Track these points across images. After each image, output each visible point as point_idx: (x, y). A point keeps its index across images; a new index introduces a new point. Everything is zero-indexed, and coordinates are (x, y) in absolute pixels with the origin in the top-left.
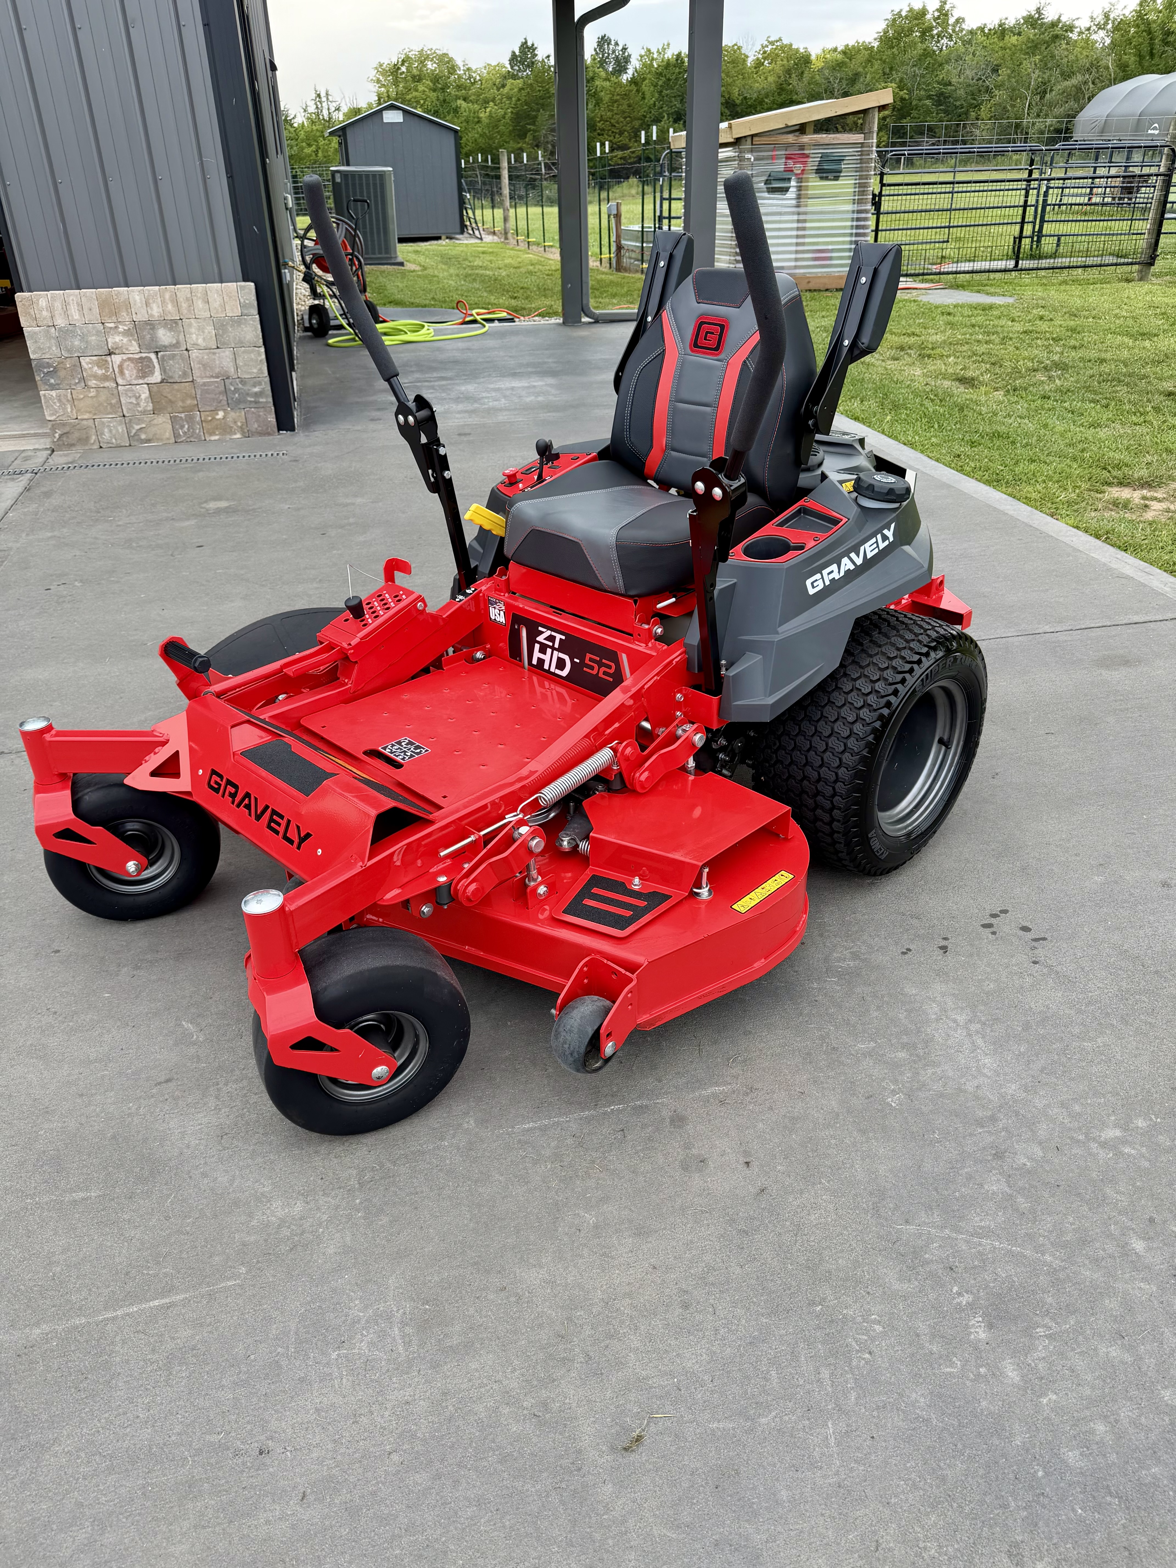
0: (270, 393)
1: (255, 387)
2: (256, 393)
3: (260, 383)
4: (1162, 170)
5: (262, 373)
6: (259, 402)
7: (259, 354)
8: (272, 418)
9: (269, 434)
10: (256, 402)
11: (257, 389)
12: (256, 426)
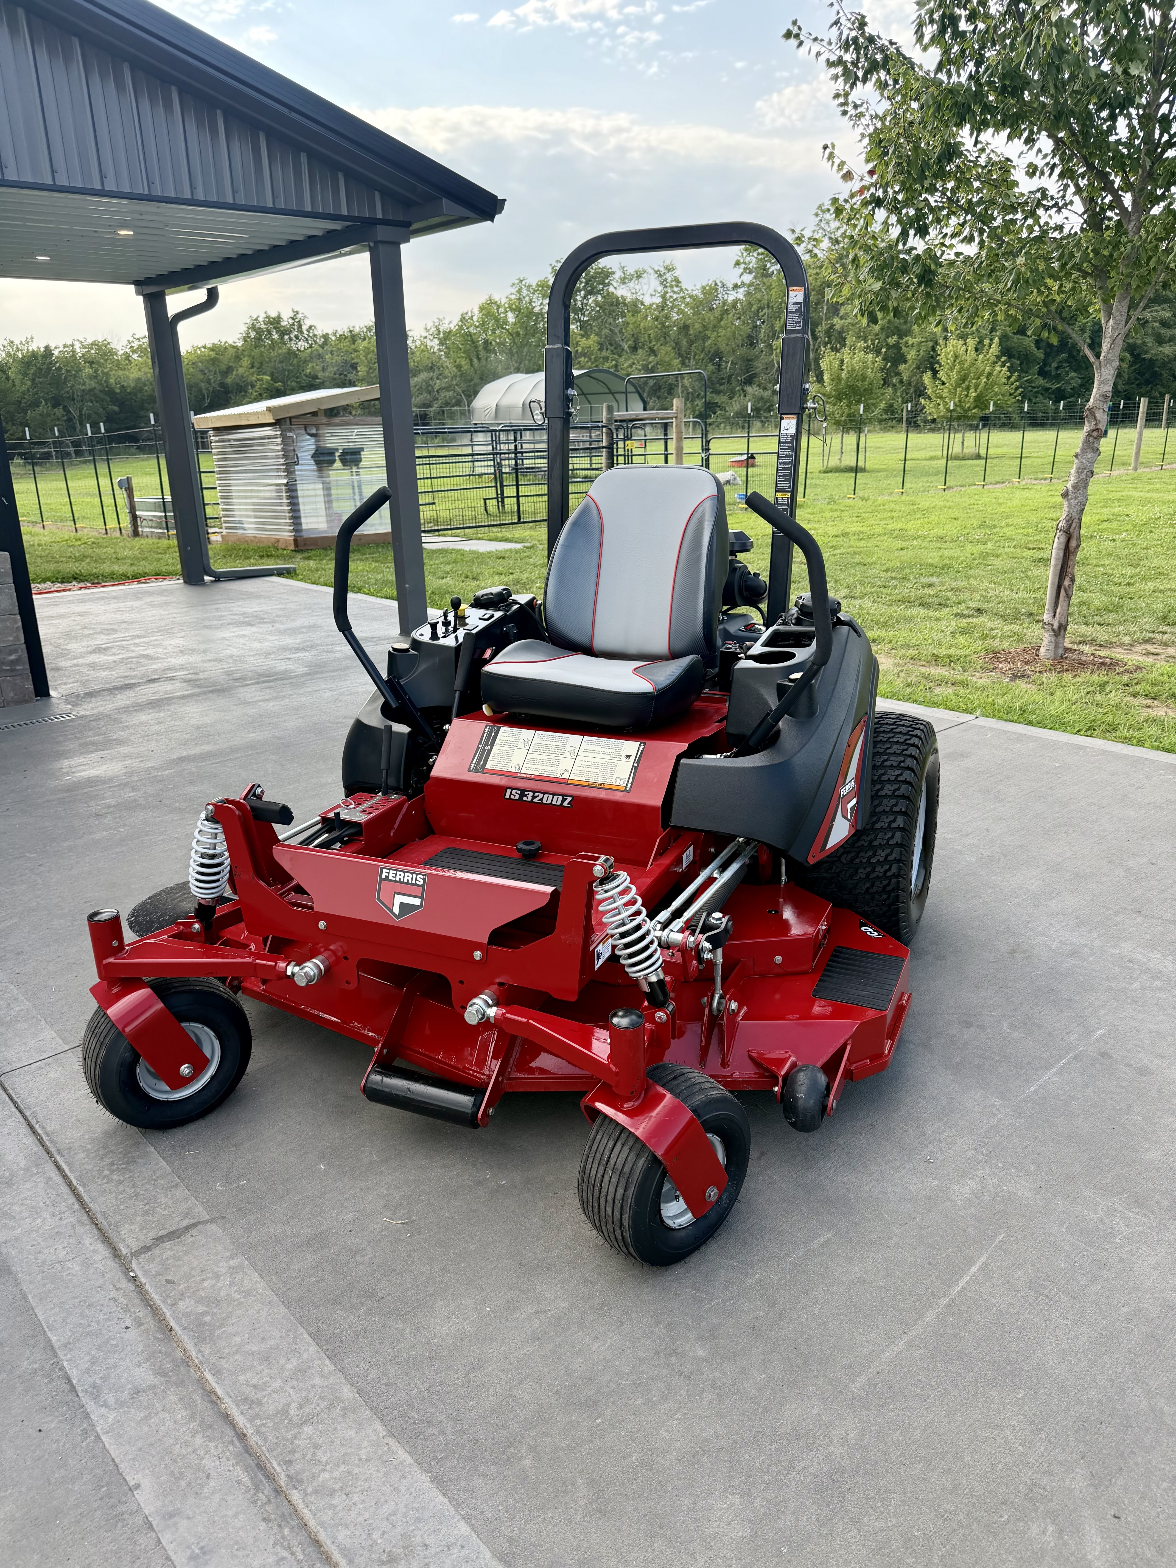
0: (27, 660)
1: (11, 655)
2: (12, 661)
3: (16, 651)
4: (604, 444)
5: (19, 640)
6: (16, 670)
7: (15, 621)
8: (29, 686)
9: (27, 702)
10: (12, 670)
11: (13, 657)
12: (12, 694)
